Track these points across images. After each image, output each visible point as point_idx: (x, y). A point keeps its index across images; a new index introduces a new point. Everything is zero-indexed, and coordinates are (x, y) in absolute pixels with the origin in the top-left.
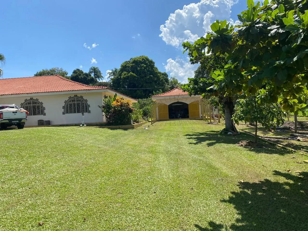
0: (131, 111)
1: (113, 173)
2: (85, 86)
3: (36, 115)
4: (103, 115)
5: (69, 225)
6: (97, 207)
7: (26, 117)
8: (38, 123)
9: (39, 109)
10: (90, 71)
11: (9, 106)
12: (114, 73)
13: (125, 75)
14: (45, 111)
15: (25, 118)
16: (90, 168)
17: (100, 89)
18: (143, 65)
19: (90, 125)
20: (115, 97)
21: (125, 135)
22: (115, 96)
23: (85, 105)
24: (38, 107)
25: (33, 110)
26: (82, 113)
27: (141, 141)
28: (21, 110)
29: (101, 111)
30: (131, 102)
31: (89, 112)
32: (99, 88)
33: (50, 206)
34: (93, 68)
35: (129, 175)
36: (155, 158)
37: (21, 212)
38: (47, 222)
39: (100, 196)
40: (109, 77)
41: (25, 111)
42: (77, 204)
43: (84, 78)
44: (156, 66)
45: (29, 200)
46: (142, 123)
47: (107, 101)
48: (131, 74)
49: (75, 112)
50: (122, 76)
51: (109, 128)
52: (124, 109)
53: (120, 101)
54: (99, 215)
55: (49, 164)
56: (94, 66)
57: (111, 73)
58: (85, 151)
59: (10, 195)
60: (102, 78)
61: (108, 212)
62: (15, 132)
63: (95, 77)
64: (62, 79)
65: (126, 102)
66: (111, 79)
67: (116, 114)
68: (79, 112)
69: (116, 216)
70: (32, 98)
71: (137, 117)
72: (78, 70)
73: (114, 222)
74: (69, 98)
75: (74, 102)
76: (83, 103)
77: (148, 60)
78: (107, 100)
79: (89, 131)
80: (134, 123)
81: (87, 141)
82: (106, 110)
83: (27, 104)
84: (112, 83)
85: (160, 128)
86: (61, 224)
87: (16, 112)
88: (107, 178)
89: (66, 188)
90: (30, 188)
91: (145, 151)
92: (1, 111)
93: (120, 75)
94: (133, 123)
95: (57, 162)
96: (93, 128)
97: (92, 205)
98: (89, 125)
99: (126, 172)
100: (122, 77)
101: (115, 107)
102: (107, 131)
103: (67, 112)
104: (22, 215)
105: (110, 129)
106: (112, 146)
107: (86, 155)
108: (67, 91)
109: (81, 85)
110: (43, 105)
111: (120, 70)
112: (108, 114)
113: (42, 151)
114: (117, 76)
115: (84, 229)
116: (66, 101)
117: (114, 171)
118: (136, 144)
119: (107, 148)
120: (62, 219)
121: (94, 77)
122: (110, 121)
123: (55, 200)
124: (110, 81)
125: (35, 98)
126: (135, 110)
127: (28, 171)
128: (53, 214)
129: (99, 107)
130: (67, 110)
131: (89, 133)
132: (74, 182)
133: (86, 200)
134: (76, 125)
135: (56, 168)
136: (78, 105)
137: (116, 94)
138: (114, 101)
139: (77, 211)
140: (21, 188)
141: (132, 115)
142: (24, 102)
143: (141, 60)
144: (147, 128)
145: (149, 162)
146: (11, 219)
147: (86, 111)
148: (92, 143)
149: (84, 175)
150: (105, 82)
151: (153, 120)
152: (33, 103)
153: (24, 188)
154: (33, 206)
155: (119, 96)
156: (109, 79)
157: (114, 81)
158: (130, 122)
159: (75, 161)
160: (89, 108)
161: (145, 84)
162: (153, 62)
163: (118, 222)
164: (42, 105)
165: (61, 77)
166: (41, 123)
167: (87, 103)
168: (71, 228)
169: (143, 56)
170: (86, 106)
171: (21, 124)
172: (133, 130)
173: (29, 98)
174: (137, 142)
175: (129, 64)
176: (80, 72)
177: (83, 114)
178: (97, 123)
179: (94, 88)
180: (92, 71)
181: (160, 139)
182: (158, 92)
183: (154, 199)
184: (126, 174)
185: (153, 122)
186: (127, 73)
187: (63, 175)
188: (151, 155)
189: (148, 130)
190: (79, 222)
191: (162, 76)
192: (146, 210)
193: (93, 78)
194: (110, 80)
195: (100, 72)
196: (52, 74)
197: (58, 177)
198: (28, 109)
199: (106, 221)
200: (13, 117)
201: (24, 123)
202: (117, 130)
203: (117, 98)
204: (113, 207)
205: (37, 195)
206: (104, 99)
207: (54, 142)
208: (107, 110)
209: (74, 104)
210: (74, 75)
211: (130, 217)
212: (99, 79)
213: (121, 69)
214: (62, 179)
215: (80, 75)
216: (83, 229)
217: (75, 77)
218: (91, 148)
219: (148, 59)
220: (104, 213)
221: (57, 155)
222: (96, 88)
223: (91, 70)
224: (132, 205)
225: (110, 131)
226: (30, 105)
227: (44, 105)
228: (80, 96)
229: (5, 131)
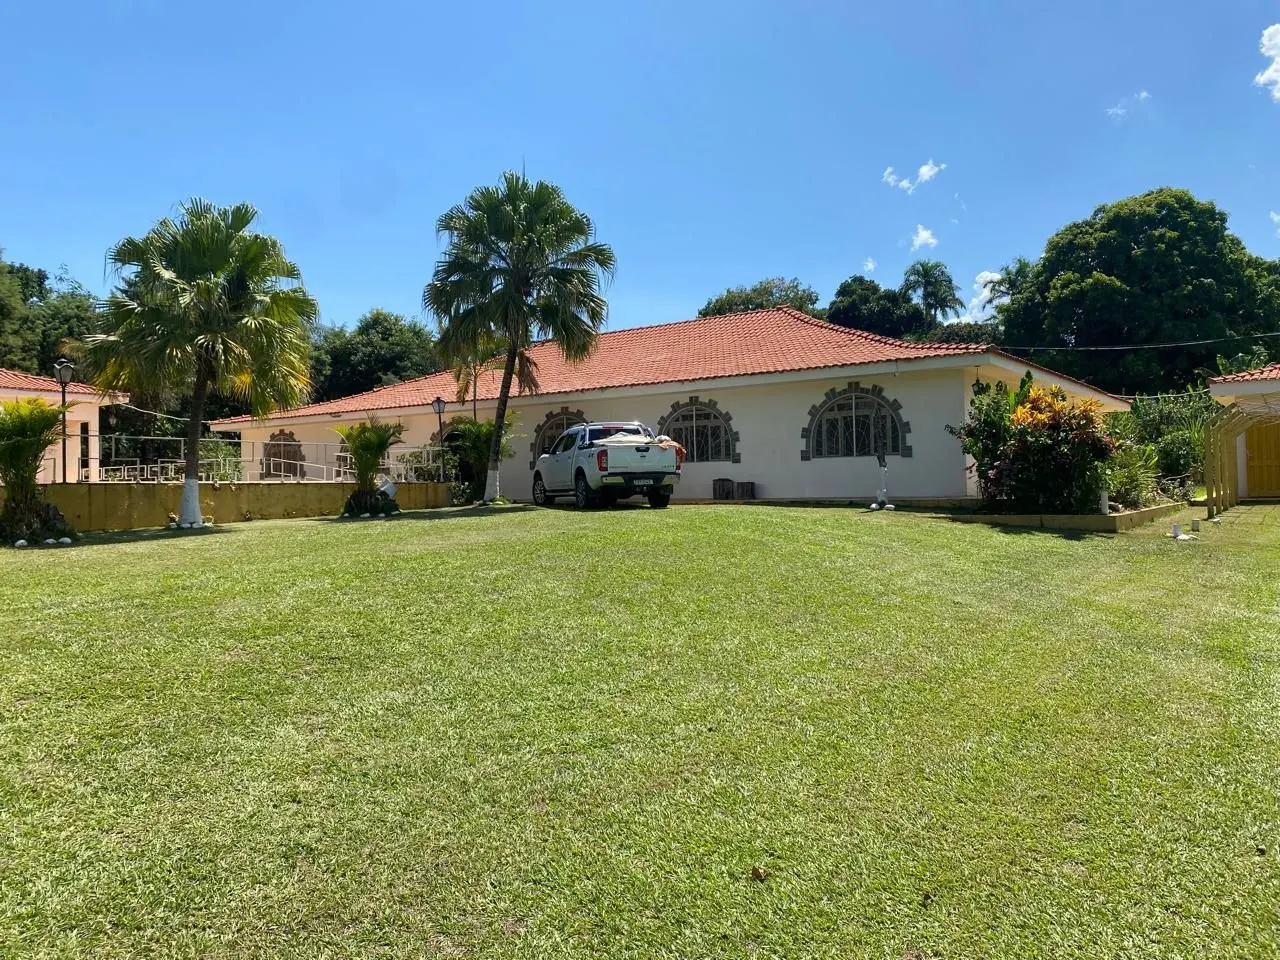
0: (1101, 451)
1: (1034, 726)
2: (892, 344)
3: (707, 460)
4: (969, 465)
5: (864, 903)
6: (973, 858)
7: (678, 468)
8: (715, 489)
9: (718, 437)
10: (907, 280)
11: (626, 427)
12: (1013, 282)
13: (1064, 286)
14: (739, 448)
15: (673, 470)
16: (928, 687)
17: (954, 355)
18: (1163, 230)
19: (914, 507)
20: (1022, 387)
21: (1073, 560)
22: (1023, 383)
23: (889, 425)
24: (716, 429)
25: (697, 441)
26: (879, 458)
27: (1160, 593)
28: (661, 442)
29: (961, 450)
30: (1103, 408)
31: (908, 452)
32: (951, 352)
33: (786, 812)
34: (921, 265)
35: (1111, 742)
36: (1243, 684)
37: (690, 812)
38: (781, 870)
39: (984, 813)
40: (990, 301)
41: (675, 444)
42: (888, 826)
43: (884, 311)
44: (1232, 229)
45: (711, 772)
46: (1154, 507)
47: (989, 405)
48: (1097, 282)
49: (849, 453)
50: (1053, 291)
51: (994, 525)
52: (1066, 441)
53: (1050, 406)
54: (987, 896)
55: (767, 648)
56: (924, 259)
57: (1000, 283)
58: (899, 616)
59: (650, 742)
60: (958, 307)
61: (1029, 890)
62: (644, 520)
63: (929, 306)
64: (802, 320)
65: (1077, 412)
66: (1000, 309)
67: (1029, 463)
68: (863, 451)
69: (1069, 919)
70: (697, 398)
71: (1132, 479)
72: (859, 280)
73: (1058, 939)
74: (826, 394)
75: (845, 413)
76: (884, 417)
77: (1187, 204)
78: (985, 400)
79: (906, 532)
80: (1114, 509)
81: (904, 574)
82: (980, 444)
83: (677, 420)
84: (1002, 328)
85: (1261, 540)
86: (833, 894)
87: (647, 450)
88: (1005, 740)
89: (839, 754)
90: (710, 730)
91: (1184, 644)
92: (603, 445)
93: (1043, 288)
94: (1111, 507)
95: (796, 645)
96: (924, 521)
97: (952, 846)
98: (904, 506)
99: (1095, 726)
100: (1052, 295)
101: (1023, 433)
102: (986, 540)
103: (819, 453)
104: (695, 826)
105: (998, 529)
106: (1017, 607)
107: (908, 629)
108: (820, 367)
109: (876, 341)
110: (731, 422)
111: (1044, 266)
112: (992, 464)
113: (739, 597)
114: (1026, 295)
115: (926, 938)
116: (814, 407)
117: (1037, 717)
118: (1134, 607)
119: (993, 609)
120: (835, 874)
121: (922, 306)
122: (1000, 493)
123: (801, 795)
124: (994, 317)
125: (704, 398)
126: (1120, 446)
127: (699, 666)
128: (801, 847)
129: (952, 432)
130: (819, 444)
131: (906, 541)
132: (866, 734)
133: (925, 820)
134: (852, 504)
135: (794, 668)
136: (863, 422)
137: (1029, 375)
138: (1020, 408)
139: (893, 854)
140: (682, 725)
141: (1108, 472)
142: (671, 414)
143: (1151, 210)
144: (1186, 533)
145: (1212, 698)
146: (662, 832)
147: (895, 450)
148: (926, 583)
149: (903, 710)
150: (972, 323)
151: (1214, 495)
152: (699, 417)
153: (691, 727)
154: (726, 799)
155: (1044, 384)
156: (990, 311)
157: (1011, 316)
158: (1098, 499)
159: (864, 651)
160: (908, 435)
161: (1168, 325)
162: (1219, 213)
163: (1080, 948)
164: (729, 425)
165: (797, 313)
166: (724, 490)
167: (898, 415)
168: (872, 918)
169: (1161, 190)
170: (895, 429)
171: (662, 492)
172: (1110, 541)
173: (684, 400)
174: (1139, 595)
175: (1087, 233)
176: (867, 289)
177: (882, 462)
178: (938, 501)
179: (932, 353)
180: (917, 282)
181: (1265, 593)
182: (1243, 360)
183: (1259, 882)
184: (1096, 740)
185: (1214, 508)
186: (1077, 275)
187: (822, 701)
188: (1219, 666)
189: (1192, 542)
190: (904, 903)
191: (1265, 281)
192: (1220, 925)
193: (917, 310)
194: (995, 314)
195: (950, 281)
196: (761, 306)
197: (803, 704)
198: (680, 437)
199: (1022, 927)
200: (637, 464)
201: (670, 488)
202: (1032, 537)
203: (1032, 394)
204: (1045, 875)
205: (737, 758)
206: (974, 398)
207: (777, 564)
208: (985, 447)
209: (845, 418)
210: (842, 302)
211: (1139, 940)
212: (945, 314)
213: (1046, 259)
214: (821, 715)
215: (866, 300)
216: (922, 936)
217: (847, 310)
218: (923, 603)
219: (1190, 199)
220: (1009, 889)
221: (793, 616)
222: (939, 352)
223: (912, 278)
224: (1141, 884)
225: (1000, 538)
226: (687, 424)
227: (735, 425)
228: (870, 387)
229: (613, 513)
